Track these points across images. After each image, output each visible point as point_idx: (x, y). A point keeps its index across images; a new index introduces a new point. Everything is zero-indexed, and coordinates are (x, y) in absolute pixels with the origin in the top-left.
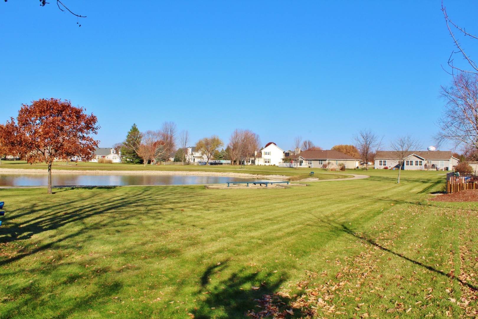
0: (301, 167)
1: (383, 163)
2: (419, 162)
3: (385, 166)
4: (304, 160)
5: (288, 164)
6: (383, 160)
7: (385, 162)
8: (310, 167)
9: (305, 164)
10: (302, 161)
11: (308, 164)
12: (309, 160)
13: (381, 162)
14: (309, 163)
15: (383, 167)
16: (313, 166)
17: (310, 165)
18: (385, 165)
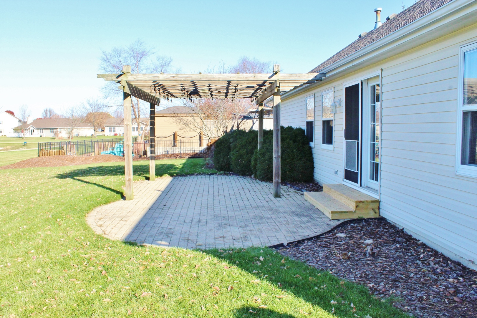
0: (31, 136)
1: (112, 130)
2: (135, 128)
3: (114, 133)
4: (35, 129)
5: (17, 134)
6: (112, 127)
7: (114, 128)
8: (41, 136)
9: (37, 134)
10: (33, 130)
11: (39, 133)
12: (40, 129)
13: (110, 129)
14: (41, 132)
15: (112, 134)
16: (45, 135)
17: (42, 134)
18: (114, 131)
